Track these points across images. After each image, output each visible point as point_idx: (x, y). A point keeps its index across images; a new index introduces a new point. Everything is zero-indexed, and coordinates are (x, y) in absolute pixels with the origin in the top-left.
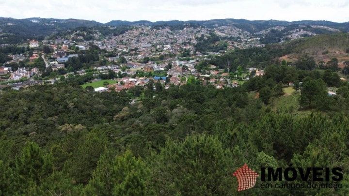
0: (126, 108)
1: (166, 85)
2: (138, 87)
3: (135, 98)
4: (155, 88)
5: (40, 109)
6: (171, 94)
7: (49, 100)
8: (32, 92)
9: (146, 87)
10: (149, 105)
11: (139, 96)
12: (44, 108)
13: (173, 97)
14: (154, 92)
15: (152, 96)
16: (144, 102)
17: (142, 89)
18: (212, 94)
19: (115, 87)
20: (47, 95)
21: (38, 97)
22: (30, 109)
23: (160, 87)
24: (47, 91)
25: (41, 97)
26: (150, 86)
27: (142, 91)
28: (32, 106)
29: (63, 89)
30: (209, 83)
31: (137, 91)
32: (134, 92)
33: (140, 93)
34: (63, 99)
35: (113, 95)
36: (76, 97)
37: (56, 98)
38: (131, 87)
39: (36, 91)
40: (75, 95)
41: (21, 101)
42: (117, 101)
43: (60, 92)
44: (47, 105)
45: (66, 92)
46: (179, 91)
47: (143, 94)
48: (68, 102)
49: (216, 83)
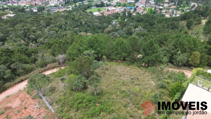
0: (110, 26)
1: (134, 12)
2: (117, 13)
3: (115, 20)
4: (127, 15)
5: (70, 23)
6: (136, 19)
7: (73, 19)
8: (65, 14)
9: (122, 13)
10: (123, 25)
11: (117, 19)
12: (71, 23)
13: (136, 21)
14: (126, 17)
15: (125, 20)
16: (120, 23)
17: (119, 15)
18: (159, 21)
19: (104, 12)
20: (72, 16)
21: (68, 17)
22: (66, 23)
23: (130, 14)
24: (72, 14)
25: (69, 17)
26: (124, 13)
27: (119, 16)
28: (66, 22)
29: (79, 14)
30: (162, 12)
31: (116, 16)
32: (115, 16)
33: (118, 17)
34: (80, 19)
35: (104, 18)
36: (85, 18)
37: (76, 18)
38: (113, 13)
39: (67, 14)
40: (85, 17)
41: (61, 19)
42: (106, 21)
43: (78, 15)
44: (73, 22)
45: (80, 15)
46: (140, 18)
47: (120, 18)
48: (82, 21)
49: (166, 12)
